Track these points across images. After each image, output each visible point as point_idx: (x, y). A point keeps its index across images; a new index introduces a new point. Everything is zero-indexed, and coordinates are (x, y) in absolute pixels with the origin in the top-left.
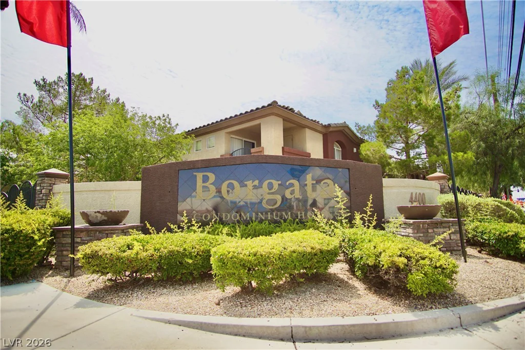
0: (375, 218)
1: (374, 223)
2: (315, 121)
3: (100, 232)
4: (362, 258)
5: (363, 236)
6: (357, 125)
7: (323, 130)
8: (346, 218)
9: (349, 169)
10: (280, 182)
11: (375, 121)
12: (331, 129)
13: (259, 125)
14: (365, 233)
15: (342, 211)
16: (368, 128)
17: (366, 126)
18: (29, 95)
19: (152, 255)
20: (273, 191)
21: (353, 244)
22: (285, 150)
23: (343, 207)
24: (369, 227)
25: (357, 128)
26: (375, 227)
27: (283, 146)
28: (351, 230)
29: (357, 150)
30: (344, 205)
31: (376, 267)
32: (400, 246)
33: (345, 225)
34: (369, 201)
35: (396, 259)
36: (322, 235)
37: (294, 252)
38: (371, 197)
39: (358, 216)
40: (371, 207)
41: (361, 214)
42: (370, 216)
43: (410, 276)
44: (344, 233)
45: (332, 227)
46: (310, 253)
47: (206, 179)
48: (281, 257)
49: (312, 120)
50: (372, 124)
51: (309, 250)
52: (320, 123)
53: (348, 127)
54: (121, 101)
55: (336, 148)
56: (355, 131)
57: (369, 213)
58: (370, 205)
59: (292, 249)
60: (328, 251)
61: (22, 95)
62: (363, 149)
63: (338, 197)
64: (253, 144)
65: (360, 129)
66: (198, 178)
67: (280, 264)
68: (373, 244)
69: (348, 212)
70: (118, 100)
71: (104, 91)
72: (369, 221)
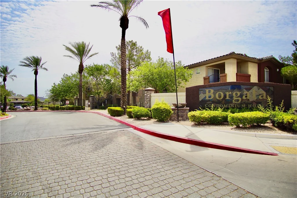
0: (284, 108)
1: (283, 110)
2: (254, 58)
3: (182, 110)
4: (277, 120)
5: (279, 114)
6: (280, 56)
7: (258, 62)
8: (272, 108)
9: (274, 87)
10: (241, 93)
11: (293, 54)
12: (263, 61)
13: (224, 63)
14: (279, 113)
15: (270, 106)
16: (287, 58)
17: (286, 57)
18: (114, 53)
19: (209, 117)
20: (238, 96)
21: (274, 116)
22: (238, 74)
23: (271, 104)
24: (281, 111)
25: (280, 58)
26: (284, 111)
27: (236, 72)
28: (274, 112)
29: (279, 70)
30: (271, 103)
31: (282, 123)
32: (292, 117)
33: (271, 110)
34: (282, 102)
35: (290, 120)
36: (263, 113)
37: (255, 117)
38: (283, 101)
39: (277, 108)
40: (283, 104)
41: (278, 107)
42: (282, 107)
43: (294, 125)
44: (271, 113)
45: (266, 111)
46: (260, 118)
47: (209, 92)
48: (250, 118)
49: (252, 58)
50: (290, 56)
51: (259, 117)
52: (257, 58)
53: (274, 58)
54: (149, 51)
55: (265, 70)
56: (279, 60)
57: (282, 106)
58: (282, 103)
59: (254, 116)
60: (266, 117)
61: (112, 53)
62: (283, 71)
63: (269, 100)
64: (218, 70)
65: (282, 59)
66: (207, 91)
67: (250, 120)
68: (282, 116)
69: (272, 106)
70: (148, 51)
71: (141, 47)
72: (281, 109)
